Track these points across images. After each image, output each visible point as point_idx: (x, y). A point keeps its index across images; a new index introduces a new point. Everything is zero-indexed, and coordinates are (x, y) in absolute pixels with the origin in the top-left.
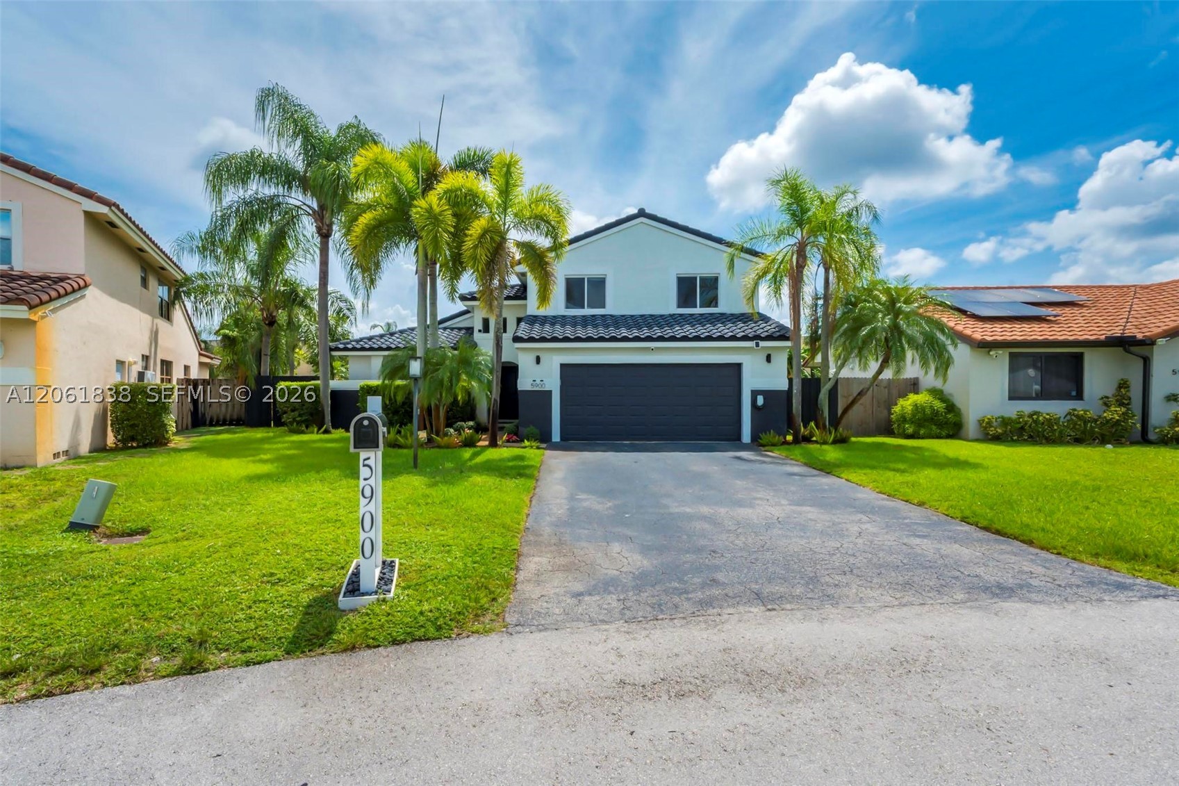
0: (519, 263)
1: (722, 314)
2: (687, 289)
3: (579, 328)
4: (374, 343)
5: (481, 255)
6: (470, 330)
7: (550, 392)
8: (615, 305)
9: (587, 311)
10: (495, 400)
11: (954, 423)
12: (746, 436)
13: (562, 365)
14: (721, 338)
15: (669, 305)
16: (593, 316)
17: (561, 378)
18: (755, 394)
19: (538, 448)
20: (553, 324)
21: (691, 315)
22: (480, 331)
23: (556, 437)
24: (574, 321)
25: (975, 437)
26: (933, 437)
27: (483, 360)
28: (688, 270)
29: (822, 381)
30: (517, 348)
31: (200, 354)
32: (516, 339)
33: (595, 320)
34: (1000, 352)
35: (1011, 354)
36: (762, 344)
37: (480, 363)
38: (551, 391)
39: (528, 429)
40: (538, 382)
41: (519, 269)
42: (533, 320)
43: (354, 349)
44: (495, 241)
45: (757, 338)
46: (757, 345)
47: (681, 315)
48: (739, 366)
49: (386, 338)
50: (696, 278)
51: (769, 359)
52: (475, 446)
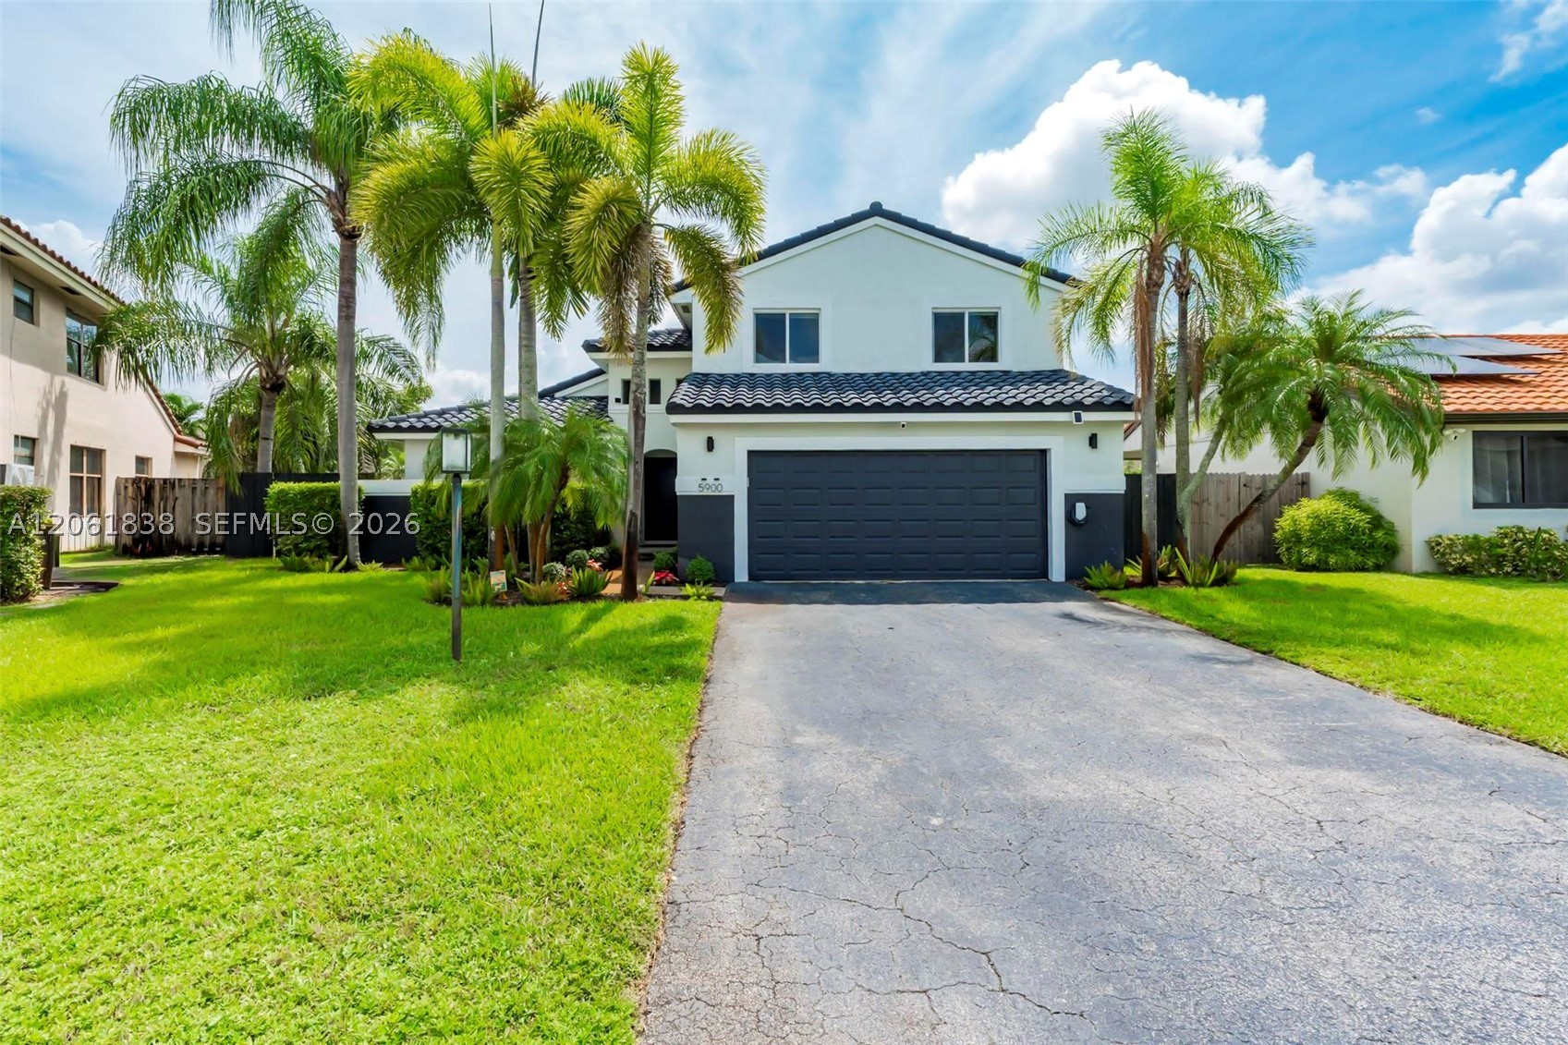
0: (681, 287)
1: (1006, 373)
2: (948, 331)
3: (778, 391)
4: (447, 420)
5: (601, 242)
6: (602, 400)
7: (730, 499)
8: (833, 358)
9: (789, 367)
10: (633, 514)
11: (1386, 547)
12: (1057, 571)
13: (751, 453)
14: (1019, 407)
15: (920, 358)
16: (800, 374)
17: (750, 475)
18: (1071, 500)
19: (711, 598)
20: (735, 386)
21: (957, 373)
22: (618, 400)
23: (741, 575)
24: (769, 382)
25: (1420, 570)
26: (1349, 569)
27: (610, 441)
28: (950, 303)
29: (1178, 479)
30: (674, 424)
31: (176, 440)
32: (673, 409)
33: (804, 380)
34: (1462, 431)
35: (1475, 434)
36: (1086, 416)
37: (605, 448)
38: (733, 496)
39: (693, 562)
40: (710, 481)
41: (681, 297)
42: (701, 380)
43: (412, 429)
44: (627, 219)
45: (1078, 406)
46: (1078, 418)
47: (941, 373)
48: (1043, 453)
49: (467, 413)
50: (962, 315)
51: (1093, 441)
52: (600, 597)
